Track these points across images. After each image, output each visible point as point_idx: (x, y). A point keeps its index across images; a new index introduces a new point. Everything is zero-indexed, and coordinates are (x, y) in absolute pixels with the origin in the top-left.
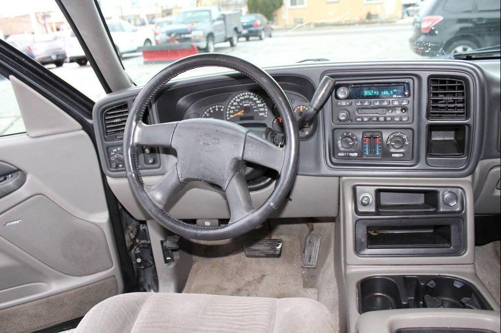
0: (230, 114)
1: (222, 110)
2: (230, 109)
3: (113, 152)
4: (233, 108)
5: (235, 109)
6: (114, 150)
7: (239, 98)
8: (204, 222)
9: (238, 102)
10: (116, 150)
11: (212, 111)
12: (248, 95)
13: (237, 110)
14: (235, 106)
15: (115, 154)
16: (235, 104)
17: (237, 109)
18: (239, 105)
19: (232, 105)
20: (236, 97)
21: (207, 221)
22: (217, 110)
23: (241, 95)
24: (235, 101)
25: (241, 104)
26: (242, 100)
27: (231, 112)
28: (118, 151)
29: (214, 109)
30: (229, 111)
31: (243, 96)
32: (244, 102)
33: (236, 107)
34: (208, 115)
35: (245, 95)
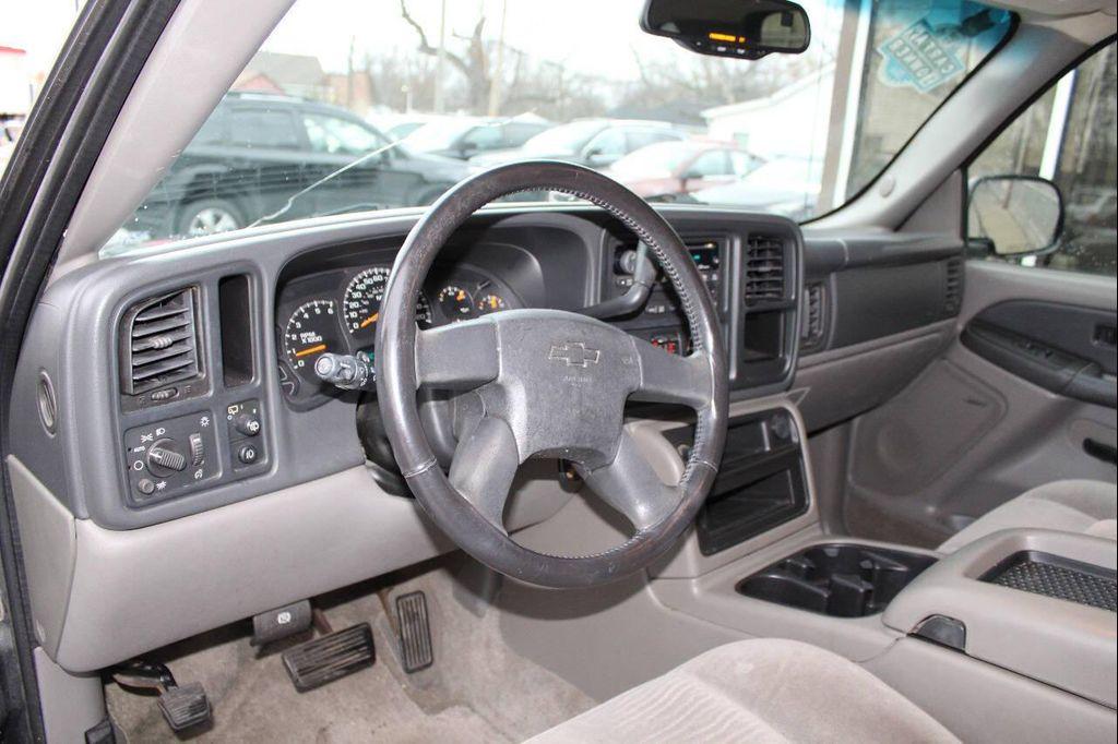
0: (351, 321)
1: (330, 311)
2: (349, 310)
3: (140, 444)
4: (354, 305)
5: (360, 309)
6: (145, 438)
7: (361, 281)
8: (277, 616)
9: (363, 292)
10: (149, 437)
11: (306, 316)
12: (380, 273)
13: (365, 311)
14: (358, 300)
15: (148, 448)
16: (356, 295)
17: (365, 307)
18: (367, 299)
19: (351, 299)
20: (356, 280)
21: (280, 613)
22: (318, 311)
23: (365, 273)
24: (354, 289)
25: (370, 296)
26: (369, 287)
27: (353, 315)
28: (156, 438)
29: (311, 310)
30: (347, 313)
31: (370, 276)
32: (375, 292)
33: (360, 303)
34: (299, 325)
35: (374, 274)
